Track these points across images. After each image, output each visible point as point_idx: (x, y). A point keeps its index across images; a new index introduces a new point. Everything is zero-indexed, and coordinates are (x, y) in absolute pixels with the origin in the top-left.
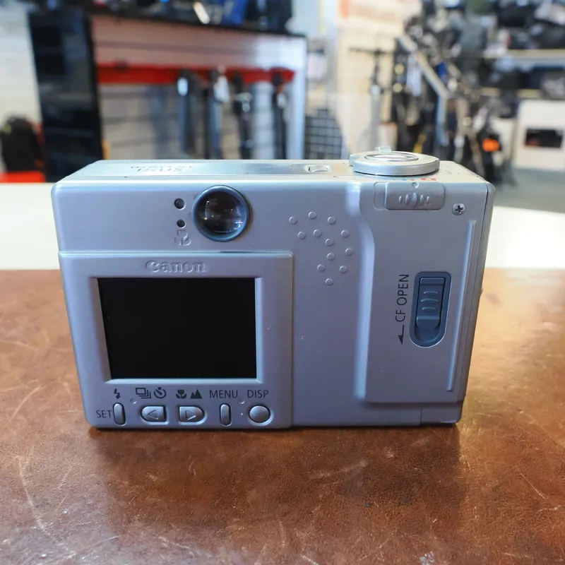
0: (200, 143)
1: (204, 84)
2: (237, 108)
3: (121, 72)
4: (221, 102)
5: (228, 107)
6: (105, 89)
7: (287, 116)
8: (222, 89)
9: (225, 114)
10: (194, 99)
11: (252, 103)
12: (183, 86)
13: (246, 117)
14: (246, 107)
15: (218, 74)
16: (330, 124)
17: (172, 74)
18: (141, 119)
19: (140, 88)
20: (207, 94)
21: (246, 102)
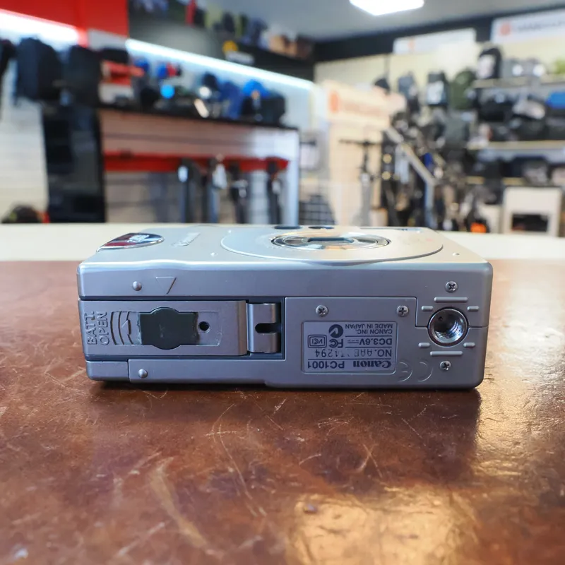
0: (198, 213)
1: (203, 171)
2: (233, 194)
3: (126, 161)
4: (218, 188)
5: (225, 193)
6: (110, 176)
7: (282, 201)
8: (220, 177)
9: (223, 199)
10: (193, 186)
11: (248, 189)
12: (183, 174)
13: (242, 202)
14: (242, 193)
15: (218, 163)
16: (322, 208)
17: (174, 162)
18: (143, 204)
19: (143, 175)
20: (206, 181)
21: (242, 188)
